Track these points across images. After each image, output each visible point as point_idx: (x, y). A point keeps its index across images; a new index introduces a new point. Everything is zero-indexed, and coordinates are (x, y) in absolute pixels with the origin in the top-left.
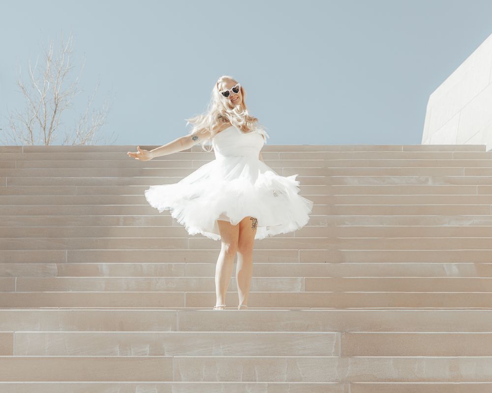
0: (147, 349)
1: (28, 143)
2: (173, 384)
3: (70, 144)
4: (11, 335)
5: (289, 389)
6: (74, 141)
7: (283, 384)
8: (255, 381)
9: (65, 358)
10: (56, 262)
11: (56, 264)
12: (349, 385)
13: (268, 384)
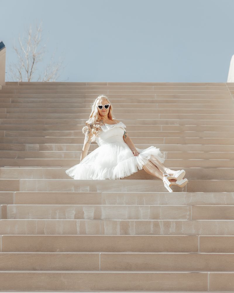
0: (88, 188)
1: (19, 80)
2: (102, 206)
3: (41, 81)
4: (19, 181)
5: (161, 209)
6: (43, 79)
7: (157, 206)
8: (144, 205)
9: (47, 193)
10: (38, 143)
11: (38, 145)
12: (191, 207)
13: (151, 206)
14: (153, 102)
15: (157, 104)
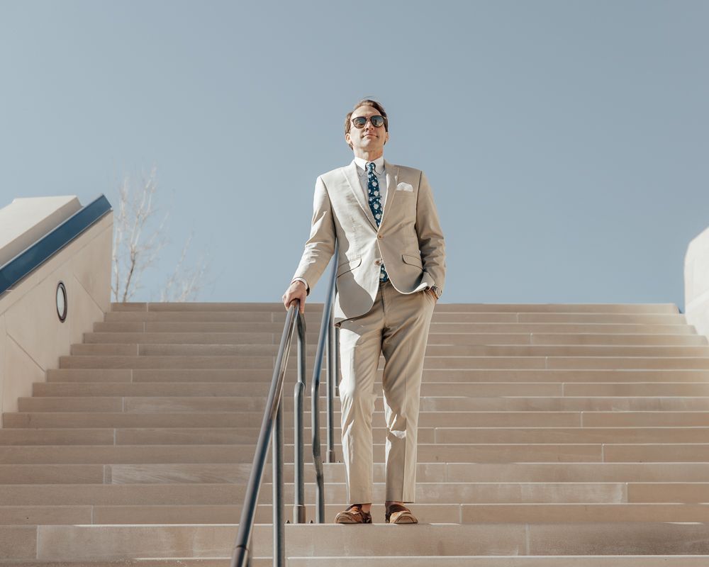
14: (529, 352)
15: (547, 357)
